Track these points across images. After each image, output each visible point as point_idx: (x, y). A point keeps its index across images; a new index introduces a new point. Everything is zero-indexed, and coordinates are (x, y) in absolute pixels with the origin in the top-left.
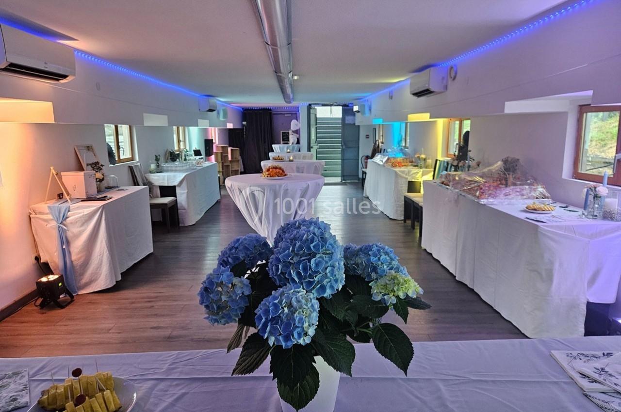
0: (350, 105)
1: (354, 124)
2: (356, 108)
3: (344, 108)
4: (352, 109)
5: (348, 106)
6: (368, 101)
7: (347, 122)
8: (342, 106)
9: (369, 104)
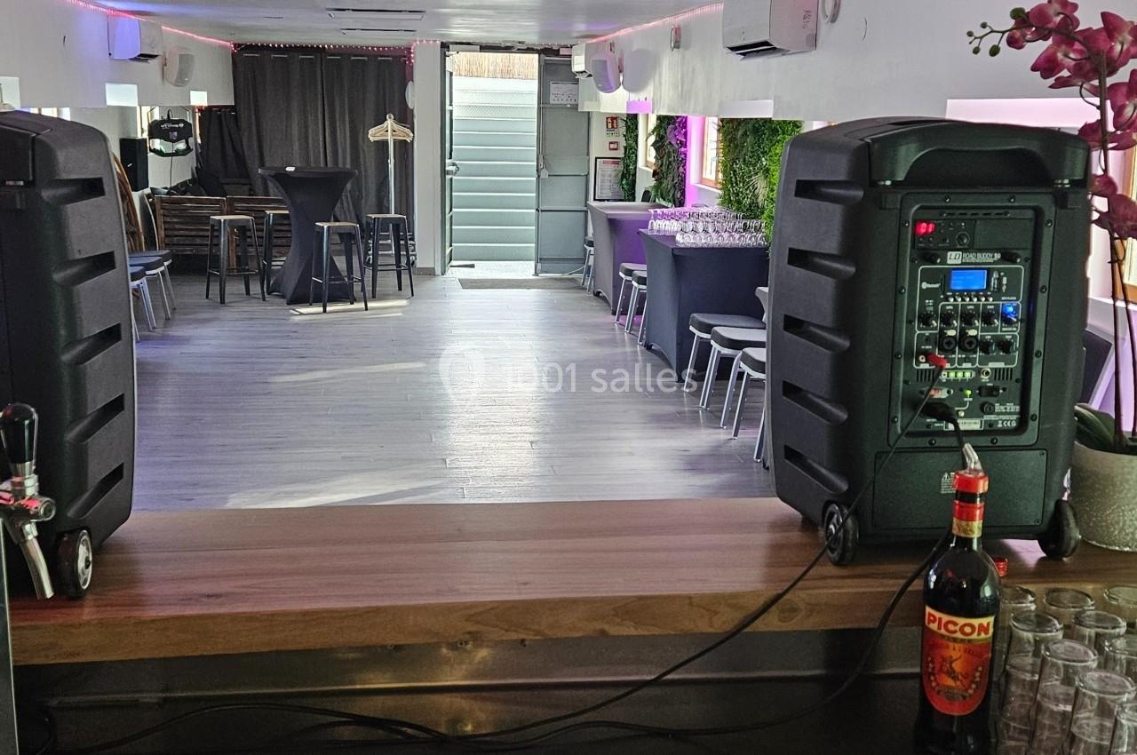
0: (563, 51)
1: (575, 107)
2: (579, 64)
3: (544, 57)
4: (569, 64)
5: (557, 53)
6: (612, 45)
7: (553, 100)
8: (540, 52)
9: (618, 56)
